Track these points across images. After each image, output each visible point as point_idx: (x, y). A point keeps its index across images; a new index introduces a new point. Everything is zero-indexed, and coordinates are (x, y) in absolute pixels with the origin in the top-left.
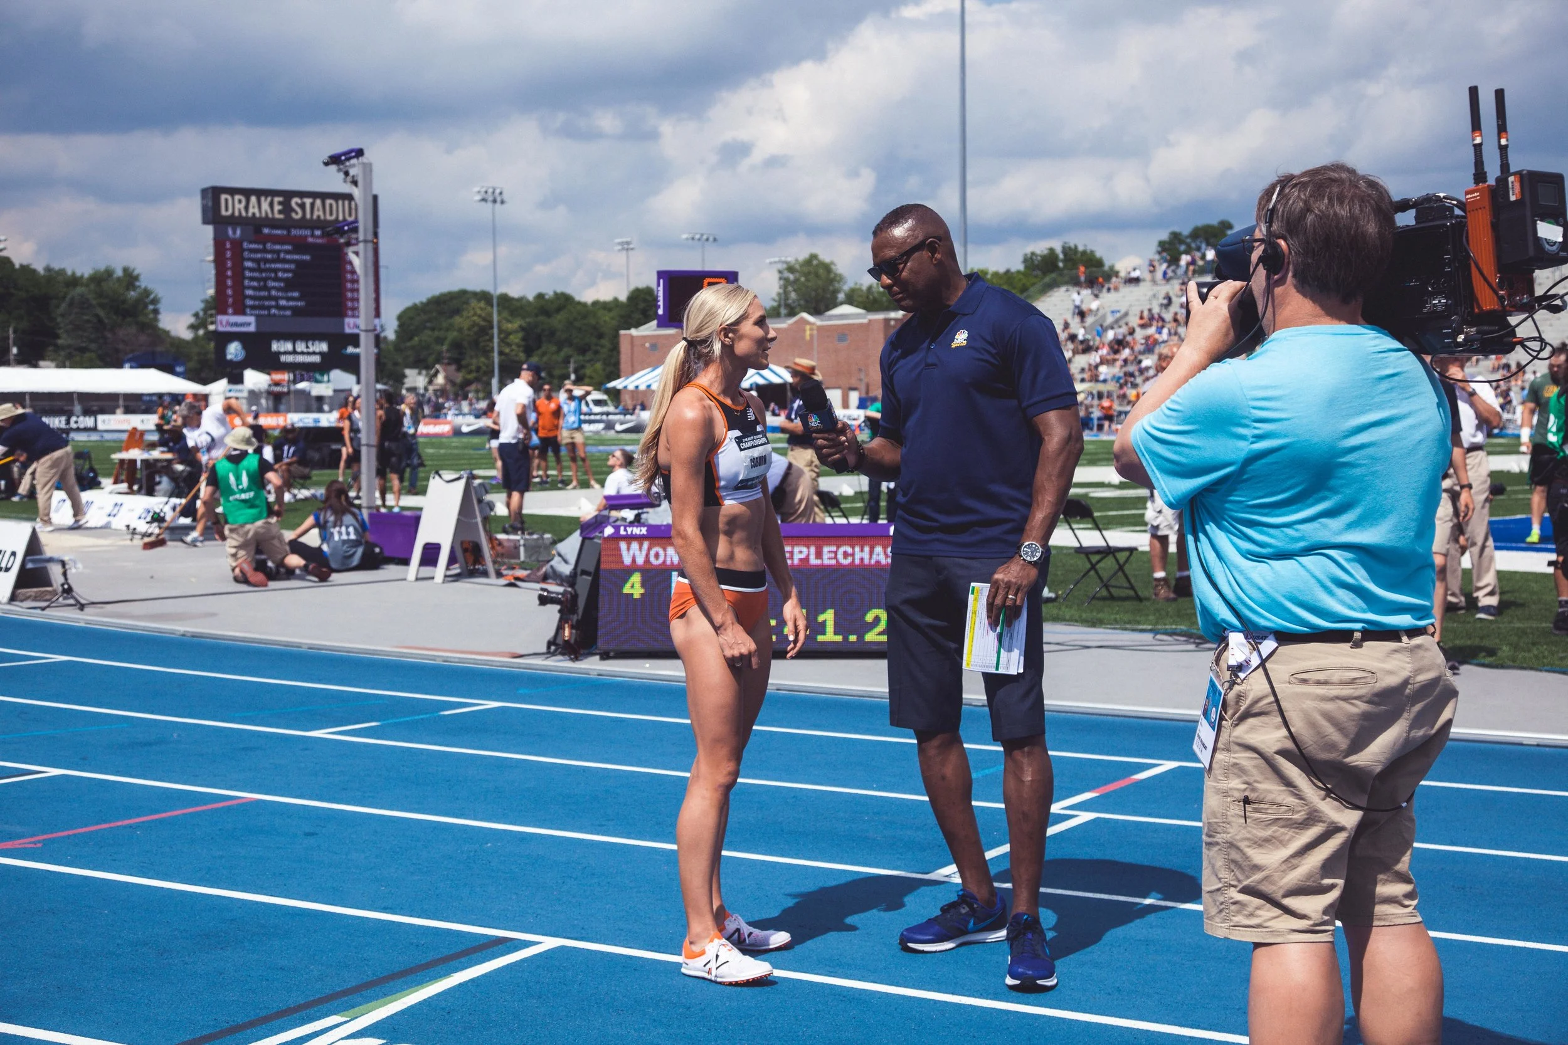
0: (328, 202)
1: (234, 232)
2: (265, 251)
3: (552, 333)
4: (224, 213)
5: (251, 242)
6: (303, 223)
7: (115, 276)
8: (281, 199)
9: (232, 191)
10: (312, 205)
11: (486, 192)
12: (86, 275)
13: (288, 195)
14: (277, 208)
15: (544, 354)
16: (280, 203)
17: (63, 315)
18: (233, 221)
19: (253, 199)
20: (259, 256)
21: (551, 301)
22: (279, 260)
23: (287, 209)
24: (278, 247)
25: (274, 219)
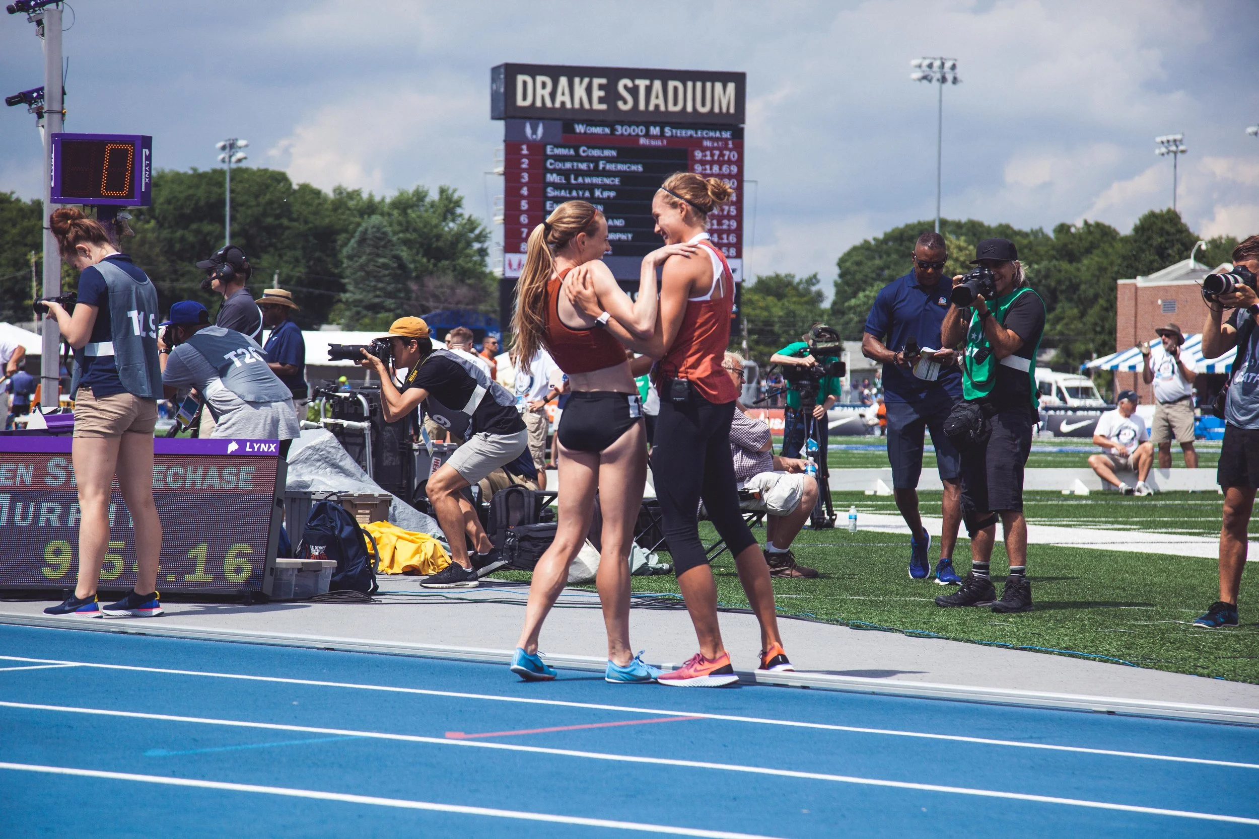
0: (671, 84)
1: (534, 132)
2: (577, 158)
3: (1074, 287)
4: (520, 102)
5: (557, 146)
6: (635, 117)
7: (428, 200)
8: (603, 81)
9: (533, 70)
10: (649, 89)
11: (930, 66)
12: (388, 200)
13: (613, 74)
14: (597, 94)
15: (1058, 320)
16: (601, 87)
17: (350, 257)
18: (534, 114)
19: (563, 81)
20: (568, 165)
21: (1079, 237)
22: (596, 172)
23: (611, 95)
24: (596, 153)
25: (592, 111)
